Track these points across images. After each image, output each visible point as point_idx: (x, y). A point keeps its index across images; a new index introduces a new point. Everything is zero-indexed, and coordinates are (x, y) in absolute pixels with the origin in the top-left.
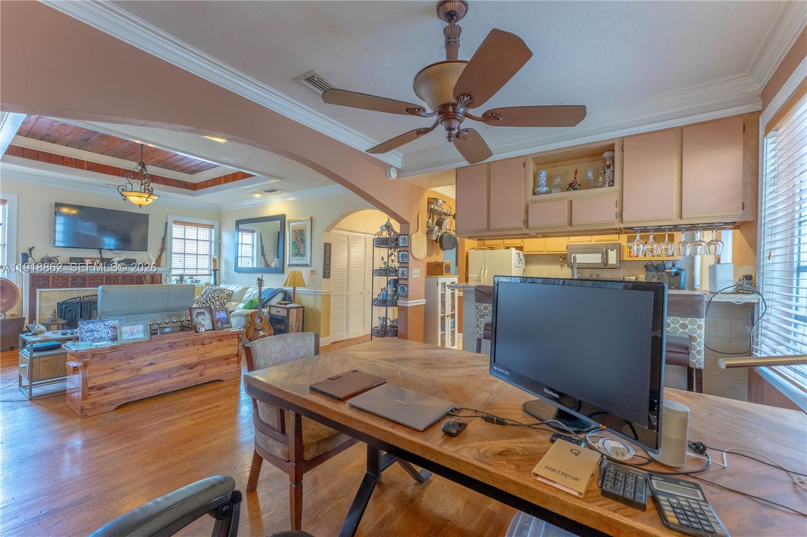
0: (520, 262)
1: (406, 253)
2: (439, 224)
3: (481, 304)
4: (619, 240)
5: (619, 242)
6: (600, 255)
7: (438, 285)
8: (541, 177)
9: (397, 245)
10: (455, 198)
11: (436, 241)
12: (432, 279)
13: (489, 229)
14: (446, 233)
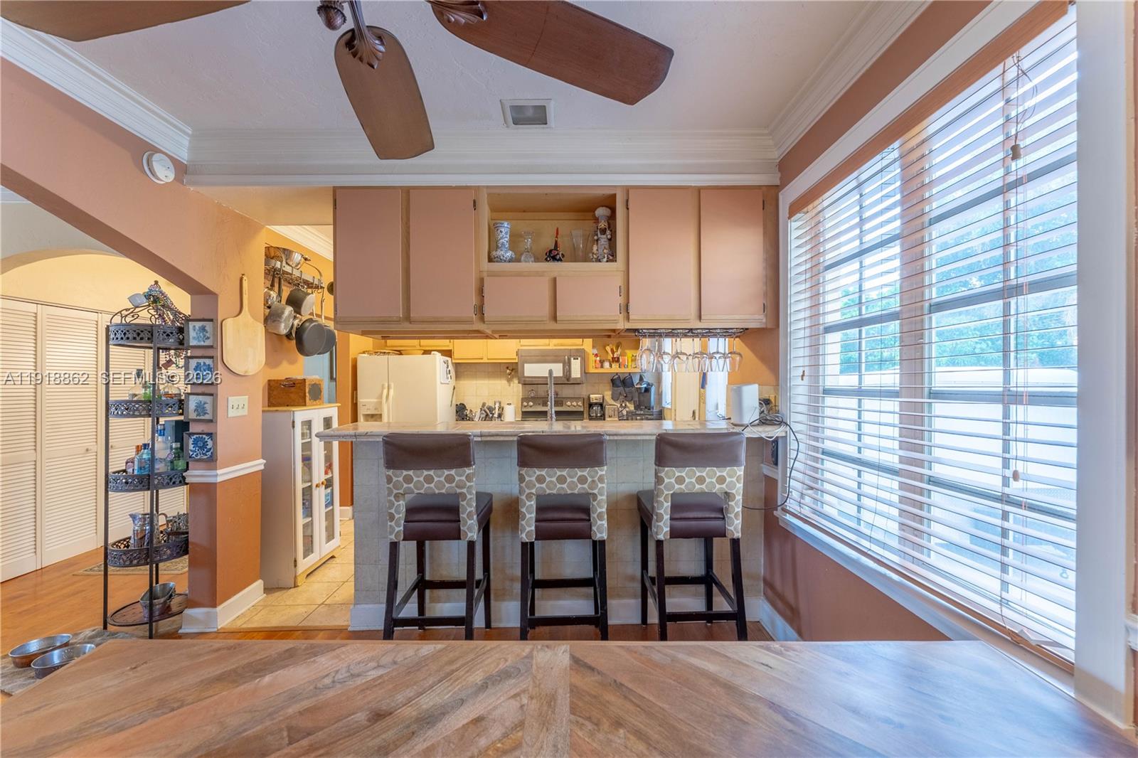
0: (449, 376)
1: (208, 361)
2: (296, 302)
3: (398, 472)
4: (582, 345)
5: (582, 347)
6: (561, 365)
7: (293, 427)
8: (501, 232)
9: (181, 343)
10: (331, 258)
11: (288, 336)
12: (281, 415)
13: (407, 318)
14: (310, 320)
